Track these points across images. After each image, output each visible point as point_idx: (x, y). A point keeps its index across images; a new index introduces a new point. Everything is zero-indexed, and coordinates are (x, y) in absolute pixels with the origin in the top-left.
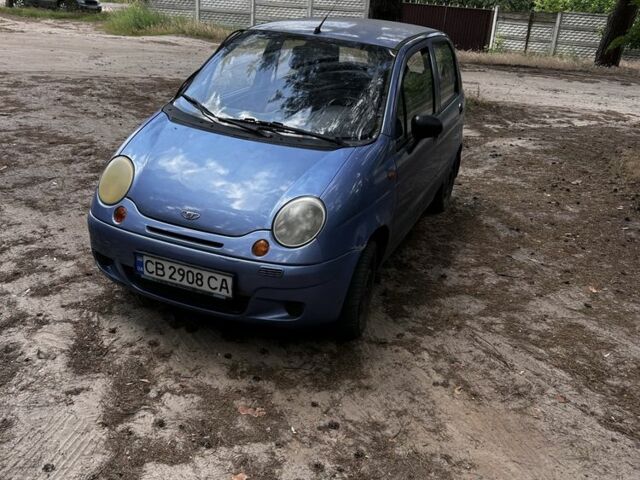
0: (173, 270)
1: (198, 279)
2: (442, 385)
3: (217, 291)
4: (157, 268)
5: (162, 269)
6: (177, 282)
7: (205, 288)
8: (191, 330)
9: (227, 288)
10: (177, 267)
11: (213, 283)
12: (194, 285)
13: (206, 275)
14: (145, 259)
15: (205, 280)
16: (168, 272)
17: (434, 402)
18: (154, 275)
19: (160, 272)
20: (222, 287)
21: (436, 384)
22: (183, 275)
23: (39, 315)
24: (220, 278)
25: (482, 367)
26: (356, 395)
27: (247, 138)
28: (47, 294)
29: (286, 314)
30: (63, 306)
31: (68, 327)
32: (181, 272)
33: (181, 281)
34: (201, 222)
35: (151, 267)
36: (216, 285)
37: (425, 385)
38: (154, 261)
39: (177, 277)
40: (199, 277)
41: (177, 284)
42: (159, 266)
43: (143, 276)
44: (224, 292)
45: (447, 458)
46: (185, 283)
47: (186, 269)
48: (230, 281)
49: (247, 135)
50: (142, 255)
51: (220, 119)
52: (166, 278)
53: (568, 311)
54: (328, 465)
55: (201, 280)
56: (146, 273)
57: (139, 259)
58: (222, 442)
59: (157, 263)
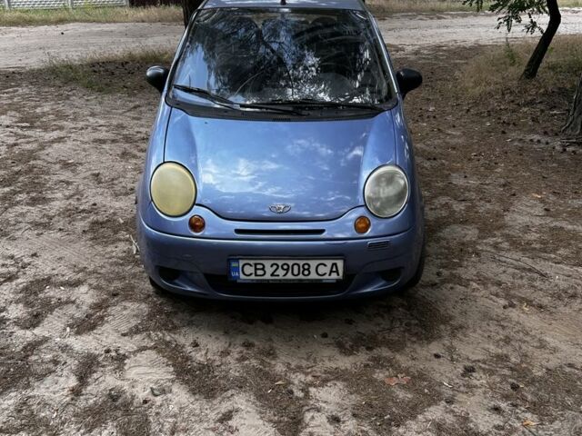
0: (275, 267)
1: (304, 269)
2: (510, 306)
3: (326, 277)
4: (256, 269)
5: (263, 269)
6: (281, 277)
7: (313, 276)
8: (268, 320)
9: (337, 272)
10: (280, 263)
11: (322, 270)
12: (301, 277)
13: (313, 263)
14: (242, 263)
15: (313, 270)
16: (269, 270)
17: (518, 323)
18: (253, 277)
19: (260, 272)
20: (331, 272)
21: (504, 307)
22: (287, 270)
23: (108, 351)
24: (329, 263)
25: (525, 281)
26: (460, 335)
27: (289, 120)
28: (93, 327)
29: (383, 283)
30: (124, 335)
31: (152, 354)
32: (285, 267)
33: (285, 275)
34: (294, 212)
35: (249, 270)
36: (326, 271)
37: (500, 311)
38: (252, 262)
39: (281, 272)
40: (306, 267)
41: (280, 280)
42: (258, 267)
43: (238, 281)
44: (334, 276)
45: (571, 365)
46: (290, 276)
47: (290, 263)
48: (340, 264)
49: (285, 117)
50: (237, 260)
51: (242, 106)
52: (268, 276)
53: (538, 218)
54: (503, 405)
55: (308, 270)
56: (242, 276)
57: (234, 265)
58: (404, 416)
59: (256, 264)
